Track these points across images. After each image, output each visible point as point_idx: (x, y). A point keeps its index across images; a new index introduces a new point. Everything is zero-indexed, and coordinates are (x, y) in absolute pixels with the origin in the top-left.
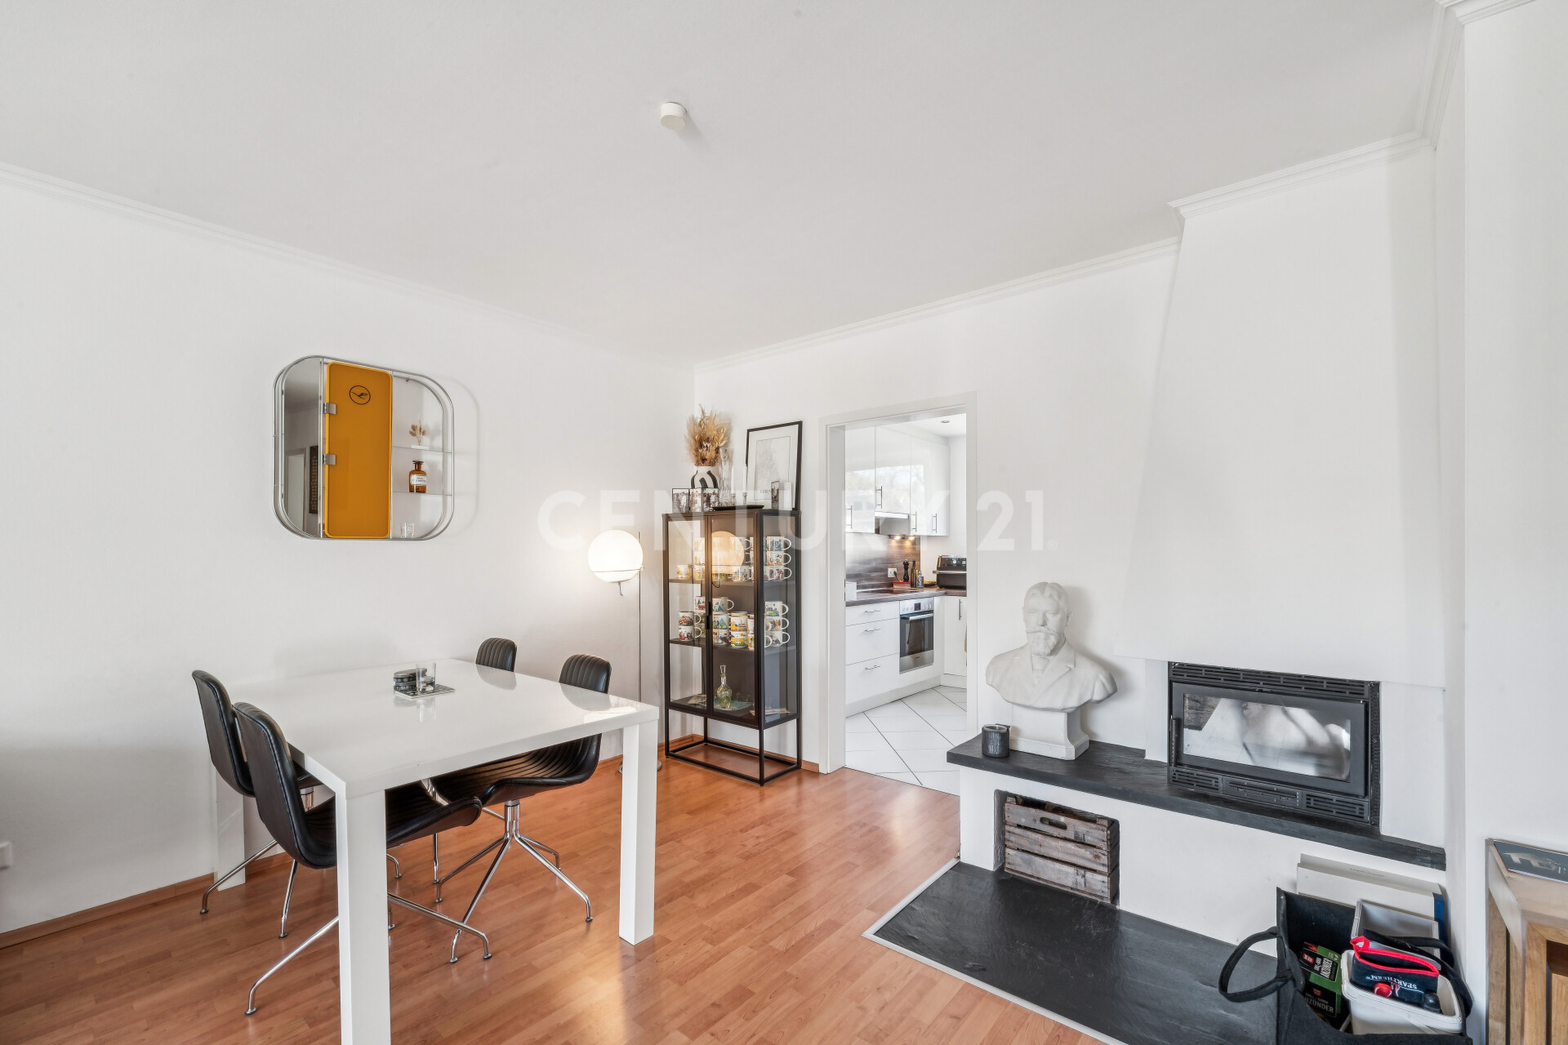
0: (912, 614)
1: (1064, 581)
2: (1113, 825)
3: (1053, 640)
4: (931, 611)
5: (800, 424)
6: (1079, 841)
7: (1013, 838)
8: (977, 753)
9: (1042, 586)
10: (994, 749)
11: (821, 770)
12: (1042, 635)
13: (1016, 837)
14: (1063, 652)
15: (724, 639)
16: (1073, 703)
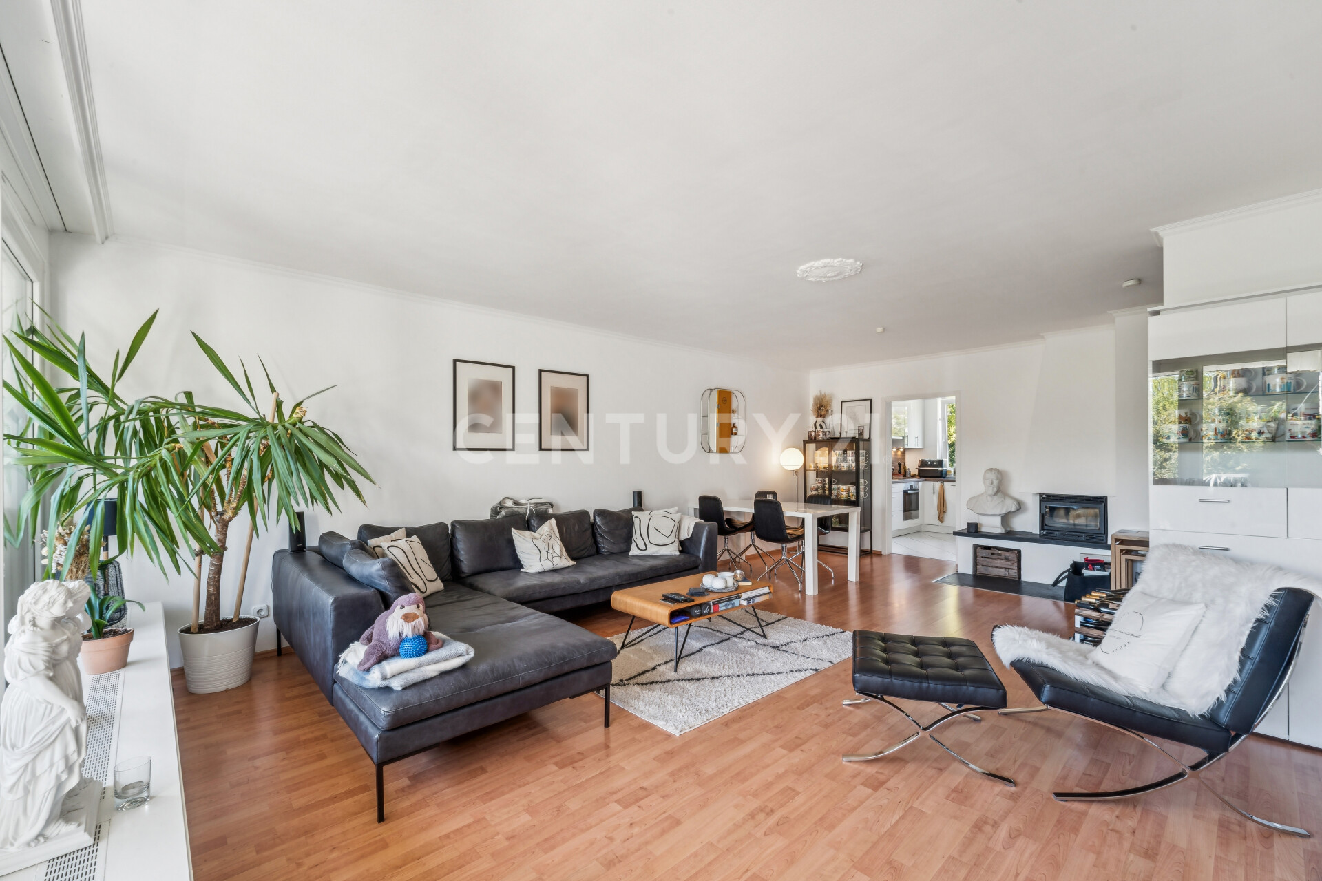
0: (910, 490)
1: (1000, 468)
2: (1019, 552)
3: (995, 489)
4: (918, 489)
5: (871, 400)
6: (1007, 559)
7: (980, 562)
8: (966, 531)
9: (991, 470)
10: (973, 530)
11: (883, 553)
12: (991, 488)
13: (981, 561)
14: (999, 494)
15: (836, 496)
16: (1004, 512)
